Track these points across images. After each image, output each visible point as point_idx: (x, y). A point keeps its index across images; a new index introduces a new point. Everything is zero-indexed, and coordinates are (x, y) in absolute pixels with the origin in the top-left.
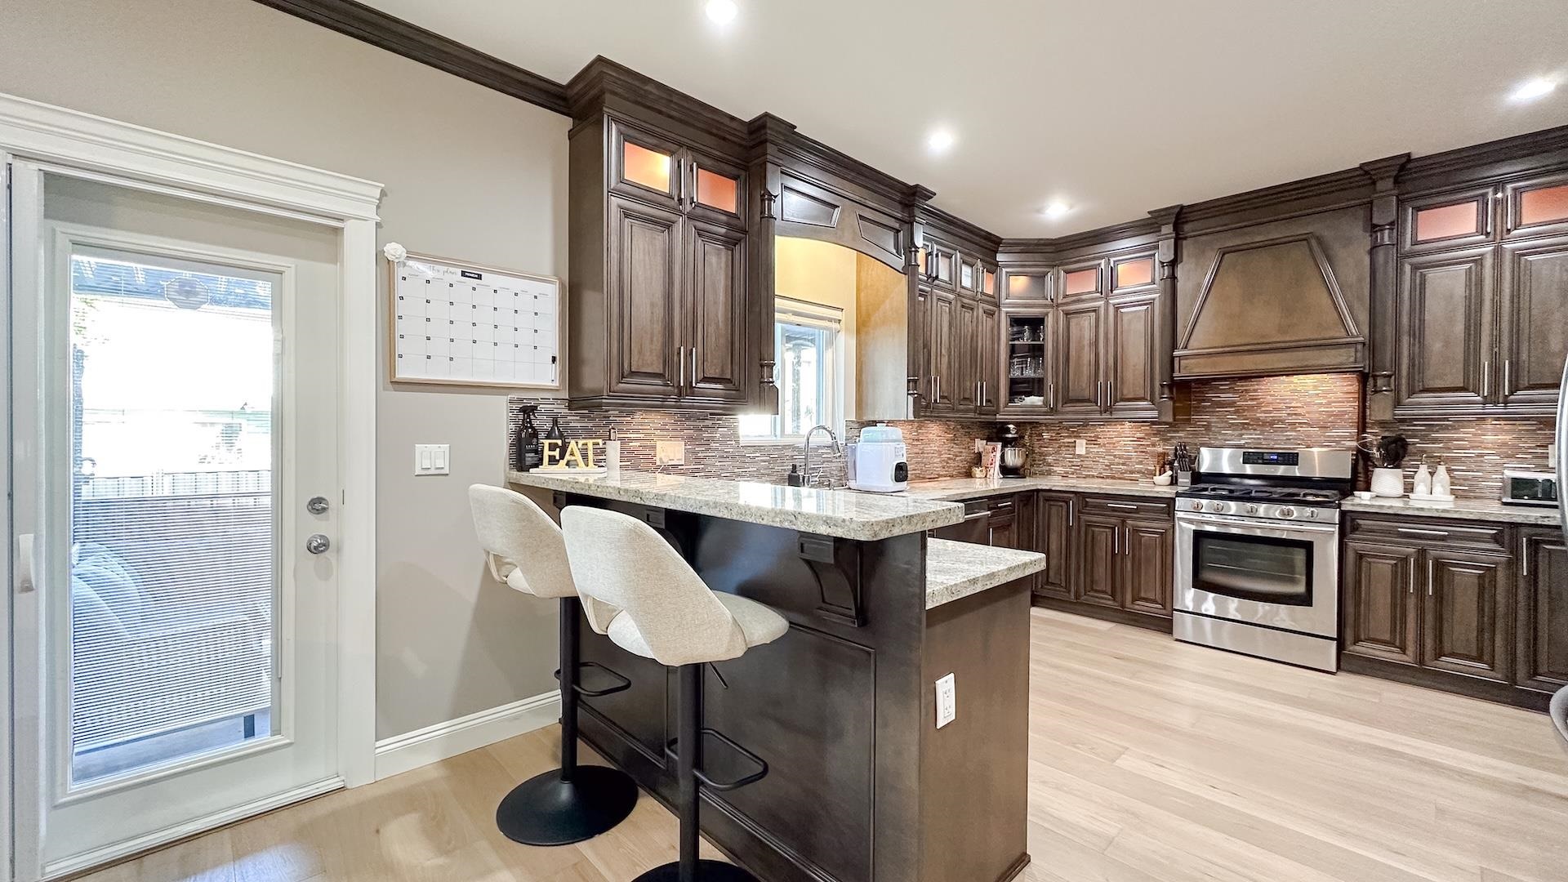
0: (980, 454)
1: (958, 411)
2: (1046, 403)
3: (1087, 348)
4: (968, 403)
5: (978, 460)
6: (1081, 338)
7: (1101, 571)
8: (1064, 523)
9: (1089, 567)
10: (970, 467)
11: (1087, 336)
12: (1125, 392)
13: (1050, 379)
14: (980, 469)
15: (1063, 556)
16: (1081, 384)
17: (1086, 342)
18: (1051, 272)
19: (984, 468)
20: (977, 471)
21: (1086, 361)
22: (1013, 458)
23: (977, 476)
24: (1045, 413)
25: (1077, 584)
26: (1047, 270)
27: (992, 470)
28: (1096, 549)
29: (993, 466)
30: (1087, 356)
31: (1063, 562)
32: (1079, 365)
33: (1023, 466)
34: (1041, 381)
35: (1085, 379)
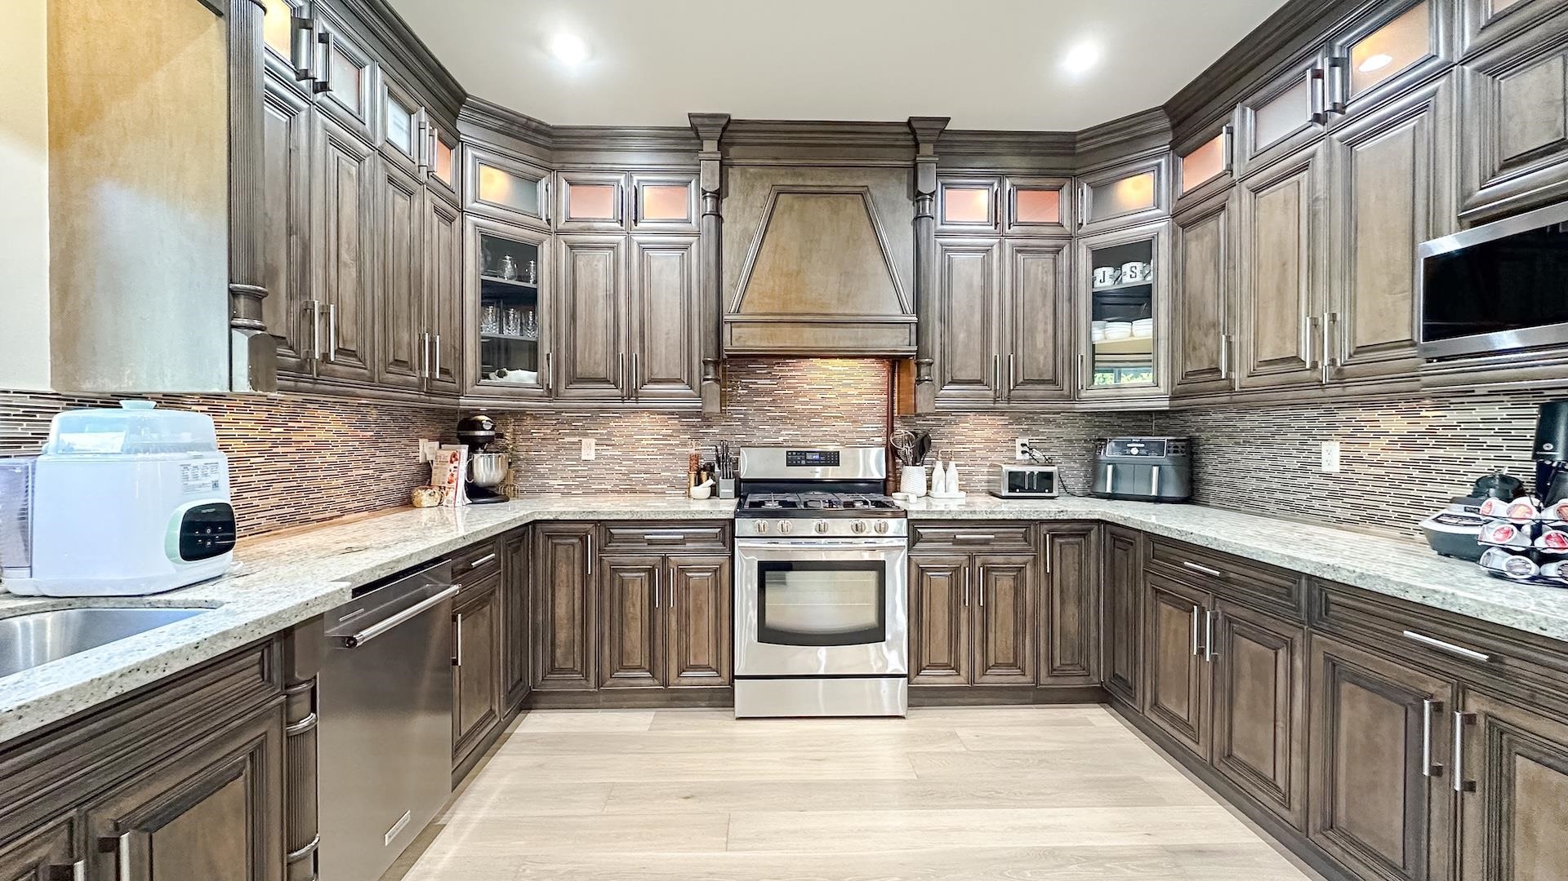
0: (428, 466)
1: (383, 384)
2: (540, 382)
3: (601, 302)
4: (404, 370)
5: (425, 476)
6: (593, 285)
7: (635, 637)
8: (577, 570)
9: (616, 634)
10: (410, 489)
11: (602, 281)
12: (655, 370)
13: (546, 345)
14: (429, 491)
15: (578, 622)
16: (594, 355)
17: (601, 293)
18: (547, 178)
19: (436, 489)
20: (424, 496)
21: (600, 322)
22: (487, 470)
23: (425, 504)
24: (540, 398)
25: (599, 664)
26: (540, 172)
27: (452, 494)
28: (628, 604)
29: (454, 484)
30: (602, 315)
31: (578, 631)
32: (591, 325)
33: (502, 482)
34: (534, 347)
35: (600, 349)
